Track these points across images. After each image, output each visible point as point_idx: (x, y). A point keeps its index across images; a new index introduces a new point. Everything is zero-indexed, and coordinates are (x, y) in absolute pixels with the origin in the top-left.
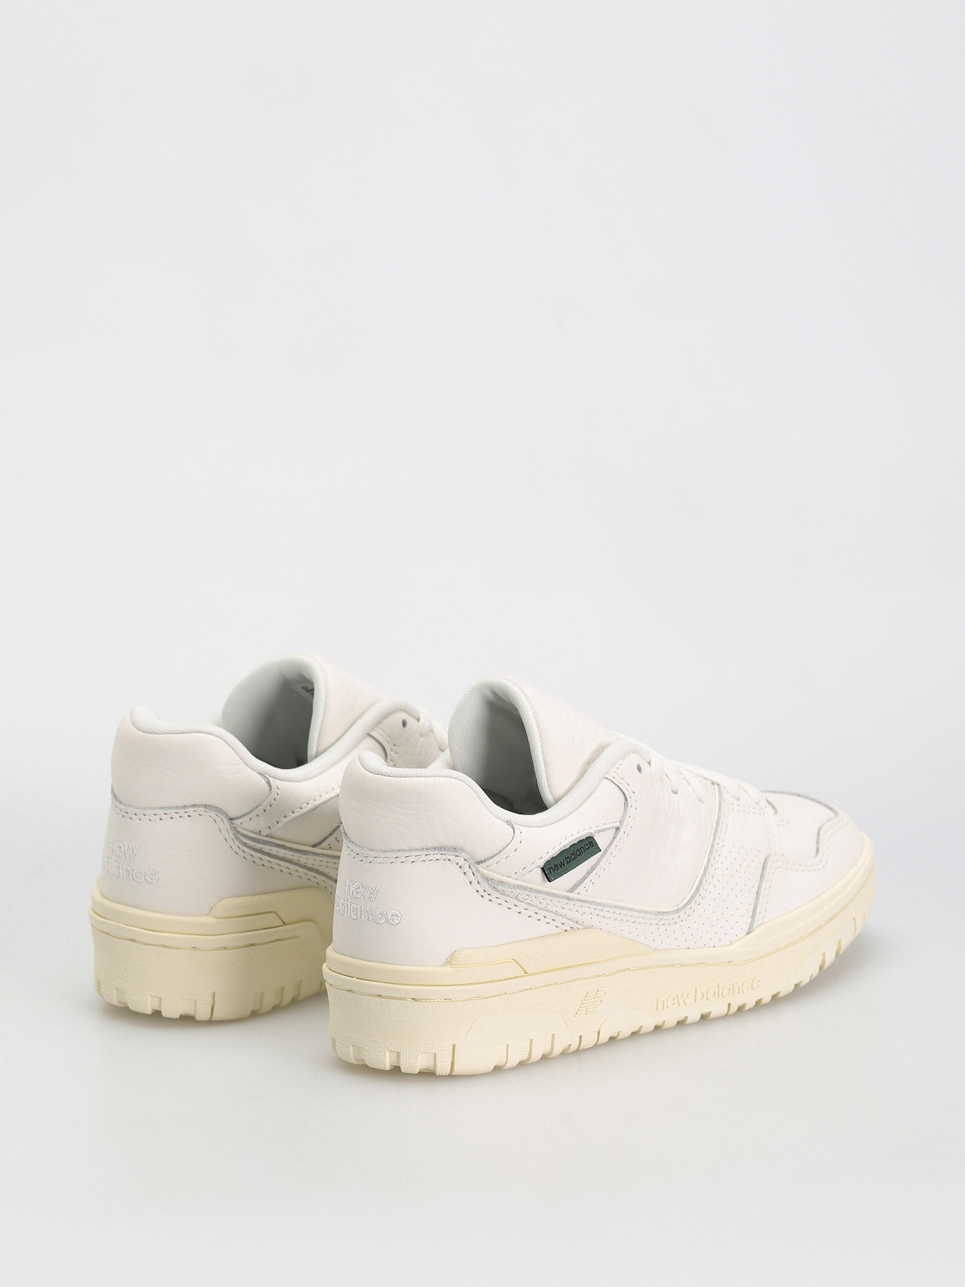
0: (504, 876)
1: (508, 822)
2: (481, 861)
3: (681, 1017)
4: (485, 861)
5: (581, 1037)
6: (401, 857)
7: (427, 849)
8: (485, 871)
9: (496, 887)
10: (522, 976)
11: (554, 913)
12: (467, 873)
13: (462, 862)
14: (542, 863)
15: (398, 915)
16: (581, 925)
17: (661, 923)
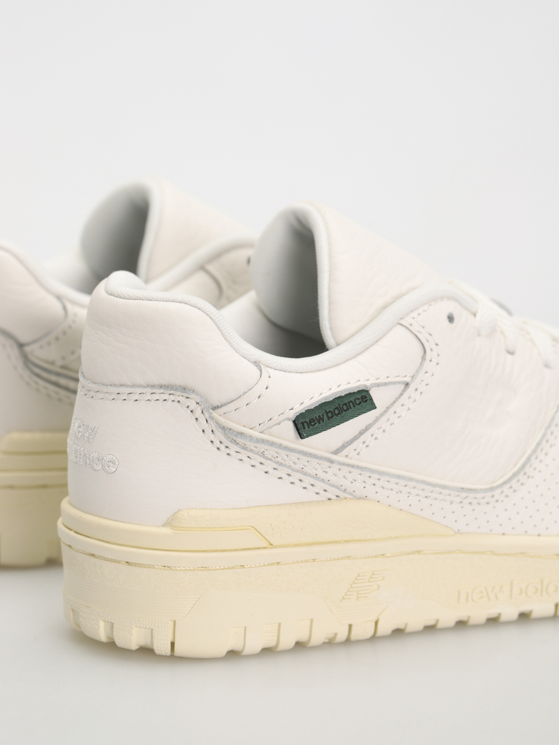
0: (244, 426)
1: (256, 363)
2: (218, 406)
3: (493, 612)
4: (222, 406)
5: (350, 626)
6: (123, 393)
7: (153, 386)
8: (222, 420)
9: (234, 438)
10: (265, 548)
11: (313, 477)
12: (199, 419)
13: (193, 405)
14: (293, 415)
15: (114, 461)
16: (350, 494)
17: (468, 500)
